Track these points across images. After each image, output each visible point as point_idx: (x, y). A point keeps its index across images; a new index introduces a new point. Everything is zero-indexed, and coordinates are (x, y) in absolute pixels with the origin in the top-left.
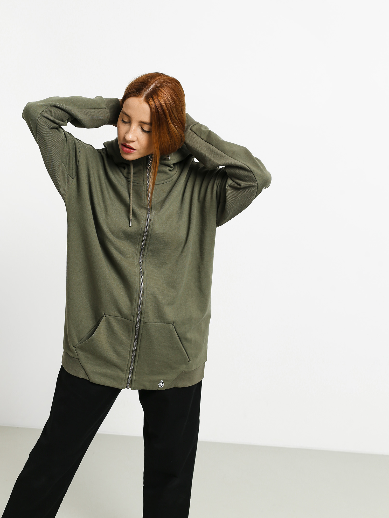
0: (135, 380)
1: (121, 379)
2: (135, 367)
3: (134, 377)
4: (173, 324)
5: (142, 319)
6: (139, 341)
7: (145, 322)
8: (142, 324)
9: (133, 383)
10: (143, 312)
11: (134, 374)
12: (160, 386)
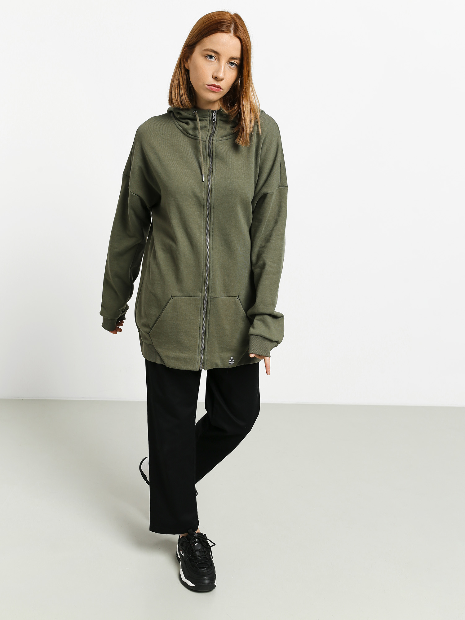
0: (207, 360)
1: (194, 361)
2: (206, 346)
3: (206, 358)
4: (238, 297)
5: (209, 294)
6: (208, 318)
7: (213, 296)
8: (209, 299)
9: (206, 363)
10: (210, 287)
11: (206, 354)
12: (231, 364)
